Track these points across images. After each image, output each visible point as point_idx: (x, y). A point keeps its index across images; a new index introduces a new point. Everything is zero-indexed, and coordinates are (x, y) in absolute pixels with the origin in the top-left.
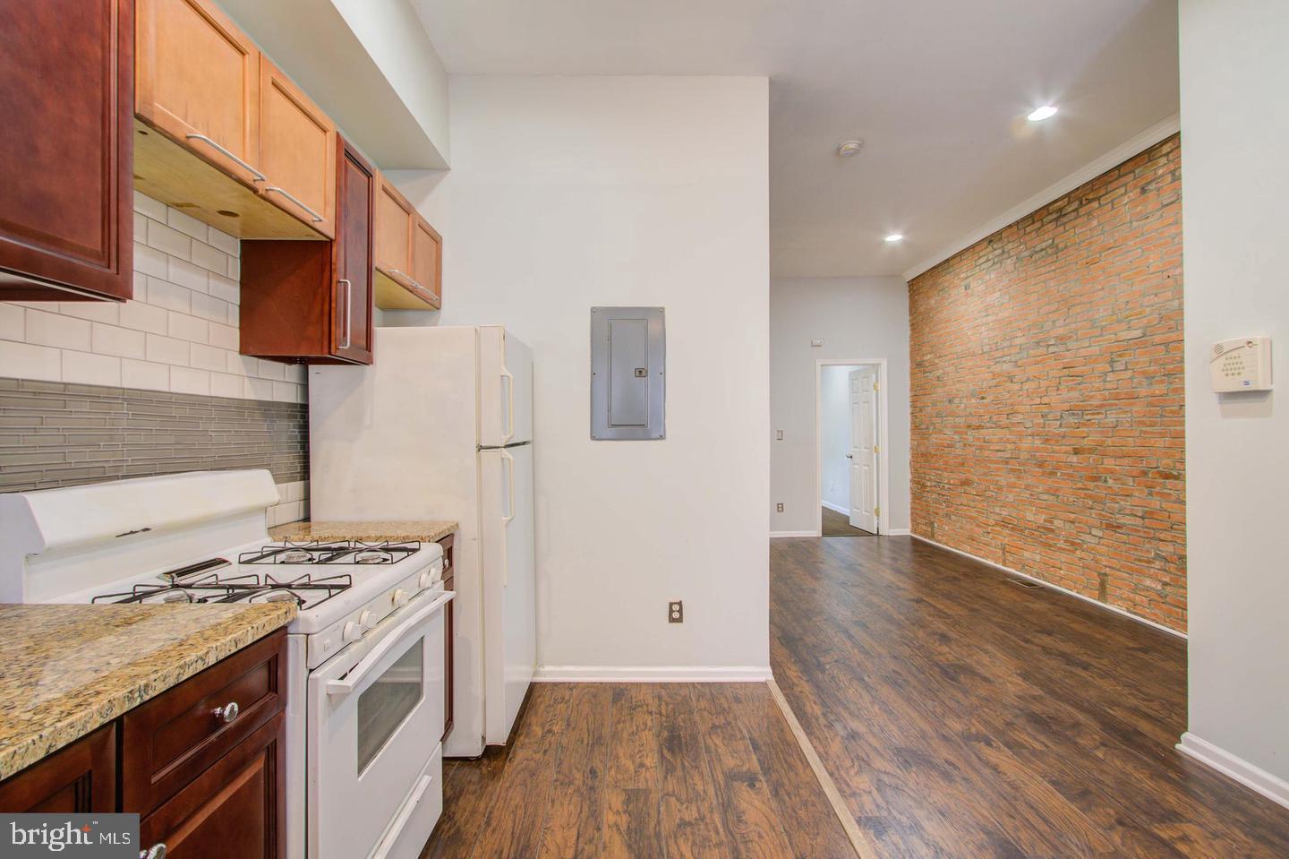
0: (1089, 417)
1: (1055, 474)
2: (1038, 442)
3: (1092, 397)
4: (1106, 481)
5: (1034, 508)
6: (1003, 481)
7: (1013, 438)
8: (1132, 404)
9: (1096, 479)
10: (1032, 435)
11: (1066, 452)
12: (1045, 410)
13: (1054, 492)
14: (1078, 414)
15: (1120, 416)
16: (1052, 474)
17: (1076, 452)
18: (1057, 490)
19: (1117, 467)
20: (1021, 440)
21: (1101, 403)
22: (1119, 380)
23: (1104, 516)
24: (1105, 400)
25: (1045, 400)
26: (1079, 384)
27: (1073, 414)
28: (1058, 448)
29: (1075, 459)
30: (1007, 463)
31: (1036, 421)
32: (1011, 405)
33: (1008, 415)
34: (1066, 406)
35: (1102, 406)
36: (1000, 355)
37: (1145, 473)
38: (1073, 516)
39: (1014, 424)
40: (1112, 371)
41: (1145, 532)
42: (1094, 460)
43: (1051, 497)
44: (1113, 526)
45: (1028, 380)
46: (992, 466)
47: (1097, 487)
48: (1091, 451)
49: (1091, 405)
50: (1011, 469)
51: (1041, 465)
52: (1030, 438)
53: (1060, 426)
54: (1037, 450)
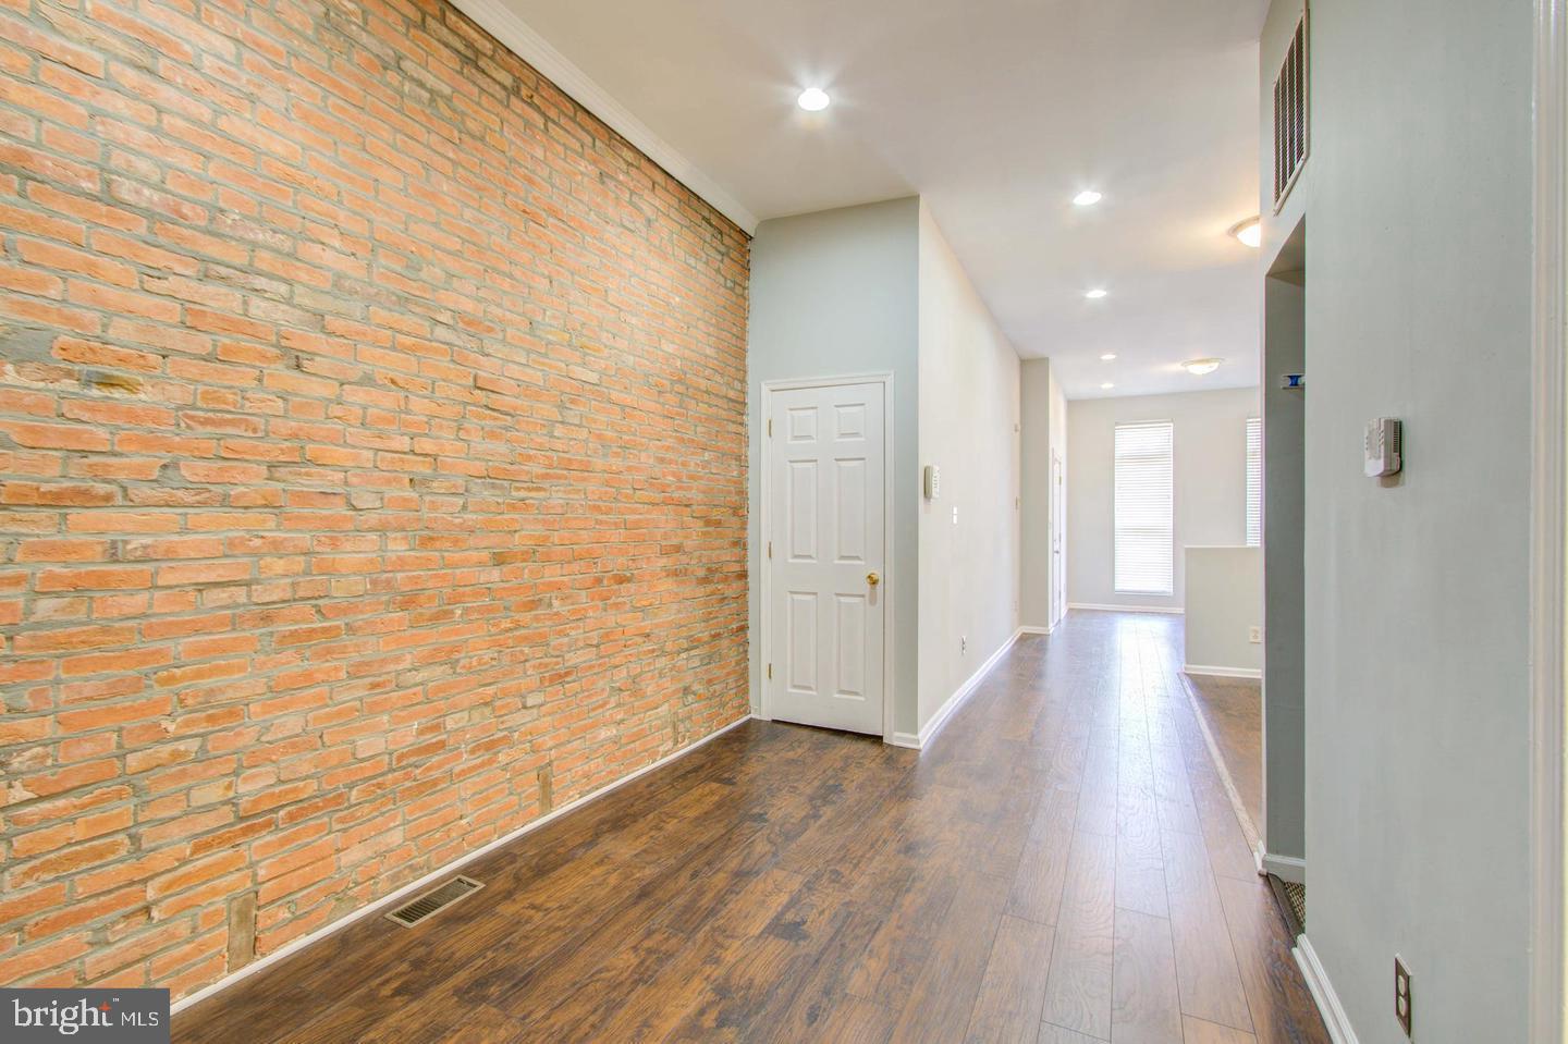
0: (523, 494)
1: (448, 614)
2: (397, 547)
3: (529, 458)
4: (550, 605)
5: (385, 718)
6: (242, 683)
7: (305, 539)
8: (584, 479)
9: (532, 605)
10: (382, 529)
11: (480, 564)
12: (423, 469)
13: (447, 656)
14: (502, 488)
15: (571, 496)
16: (442, 615)
17: (499, 560)
18: (455, 649)
19: (565, 579)
20: (334, 543)
21: (544, 471)
22: (571, 439)
23: (546, 665)
24: (550, 466)
25: (427, 445)
26: (506, 428)
27: (493, 486)
28: (457, 556)
29: (495, 574)
30: (267, 619)
31: (393, 492)
32: (294, 436)
33: (271, 467)
34: (479, 467)
35: (546, 476)
36: (237, 262)
37: (598, 581)
38: (491, 690)
39: (302, 498)
40: (562, 422)
41: (600, 665)
42: (531, 571)
43: (439, 670)
44: (560, 676)
45: (367, 381)
46: (179, 646)
47: (537, 619)
48: (527, 556)
49: (528, 473)
50: (293, 634)
51: (408, 602)
52: (373, 536)
53: (464, 507)
54: (401, 564)
